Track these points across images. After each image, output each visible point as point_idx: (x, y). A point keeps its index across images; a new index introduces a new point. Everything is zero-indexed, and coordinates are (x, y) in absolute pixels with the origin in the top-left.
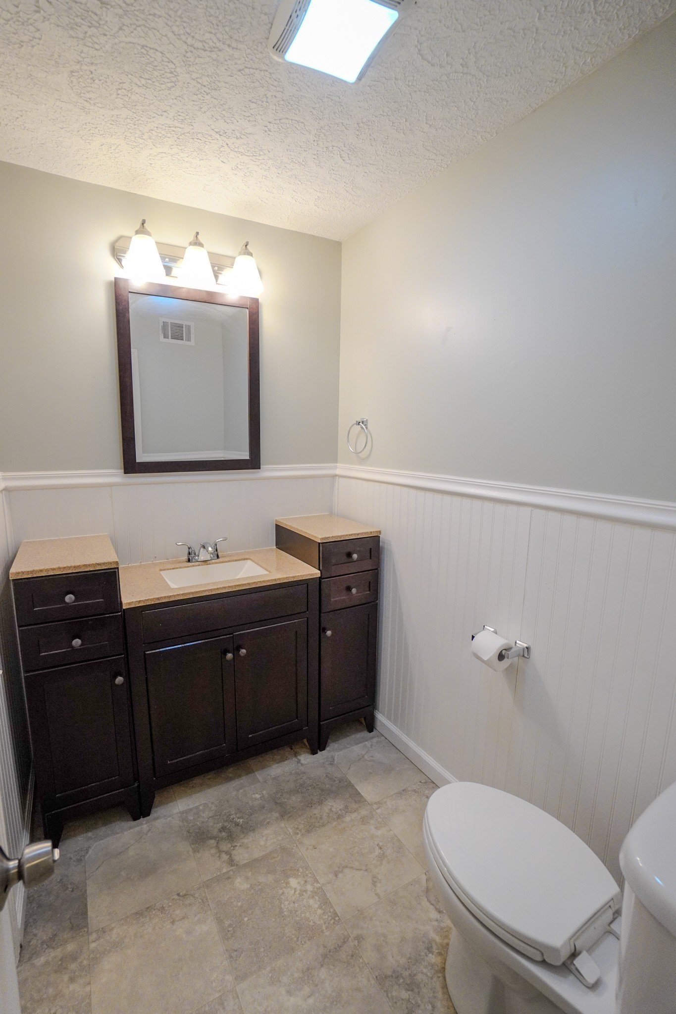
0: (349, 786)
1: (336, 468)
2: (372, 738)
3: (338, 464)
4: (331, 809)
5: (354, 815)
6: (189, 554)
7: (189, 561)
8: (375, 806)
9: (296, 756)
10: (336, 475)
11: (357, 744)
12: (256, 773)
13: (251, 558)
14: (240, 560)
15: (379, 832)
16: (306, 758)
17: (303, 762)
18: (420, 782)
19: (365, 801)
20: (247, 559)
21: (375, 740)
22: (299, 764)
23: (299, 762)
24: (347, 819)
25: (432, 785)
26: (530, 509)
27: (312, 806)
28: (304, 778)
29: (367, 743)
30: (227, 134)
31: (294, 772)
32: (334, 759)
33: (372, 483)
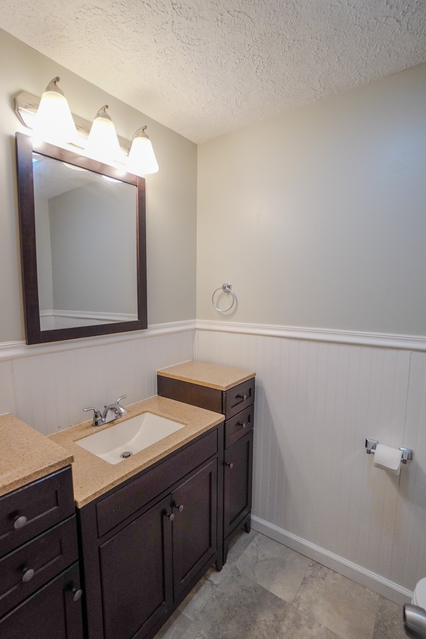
0: (265, 592)
1: (195, 323)
2: (253, 537)
3: (197, 320)
4: (266, 625)
5: (286, 622)
6: (96, 416)
7: (96, 424)
8: (295, 605)
9: (207, 579)
10: (196, 329)
11: (246, 547)
12: (183, 613)
13: (148, 410)
14: (140, 414)
15: (314, 632)
16: (215, 578)
17: (216, 582)
18: (310, 566)
19: (285, 602)
20: (145, 412)
21: (256, 539)
22: (214, 587)
23: (212, 584)
24: (284, 629)
25: (319, 566)
26: (409, 352)
27: (250, 629)
28: (226, 599)
29: (252, 543)
30: (181, 10)
31: (214, 596)
32: (238, 570)
33: (240, 335)
